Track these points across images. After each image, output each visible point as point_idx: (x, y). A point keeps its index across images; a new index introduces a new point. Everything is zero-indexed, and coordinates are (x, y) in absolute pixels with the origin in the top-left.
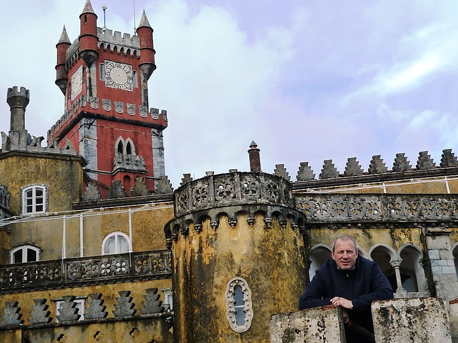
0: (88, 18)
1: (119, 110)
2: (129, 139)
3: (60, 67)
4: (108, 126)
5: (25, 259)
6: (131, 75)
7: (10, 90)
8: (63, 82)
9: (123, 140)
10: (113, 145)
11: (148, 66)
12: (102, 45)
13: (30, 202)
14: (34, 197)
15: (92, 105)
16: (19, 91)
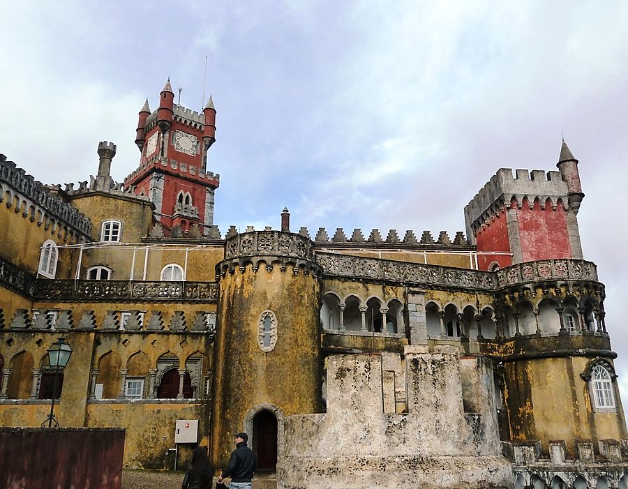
0: (167, 96)
1: (183, 170)
2: (188, 193)
3: (141, 130)
4: (173, 181)
5: (98, 278)
6: (195, 144)
7: (101, 143)
8: (141, 142)
9: (183, 194)
10: (175, 196)
11: (209, 139)
12: (175, 118)
13: (107, 233)
14: (111, 230)
15: (163, 163)
16: (108, 145)
